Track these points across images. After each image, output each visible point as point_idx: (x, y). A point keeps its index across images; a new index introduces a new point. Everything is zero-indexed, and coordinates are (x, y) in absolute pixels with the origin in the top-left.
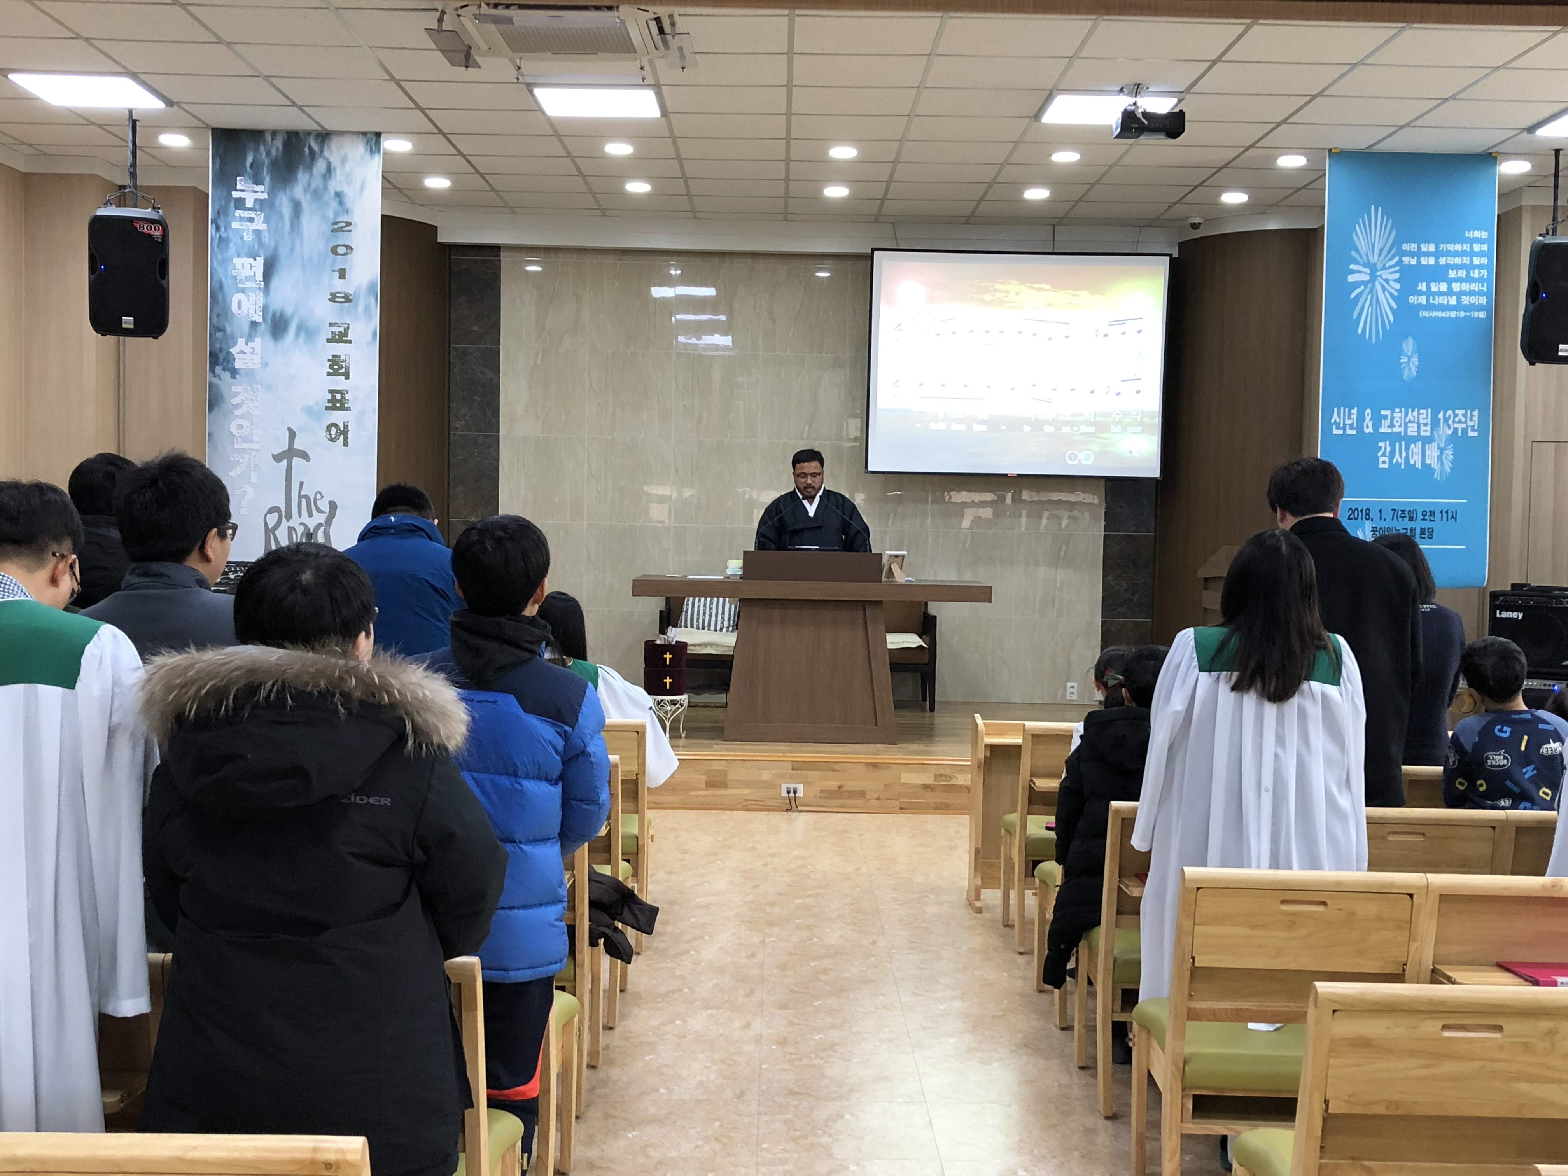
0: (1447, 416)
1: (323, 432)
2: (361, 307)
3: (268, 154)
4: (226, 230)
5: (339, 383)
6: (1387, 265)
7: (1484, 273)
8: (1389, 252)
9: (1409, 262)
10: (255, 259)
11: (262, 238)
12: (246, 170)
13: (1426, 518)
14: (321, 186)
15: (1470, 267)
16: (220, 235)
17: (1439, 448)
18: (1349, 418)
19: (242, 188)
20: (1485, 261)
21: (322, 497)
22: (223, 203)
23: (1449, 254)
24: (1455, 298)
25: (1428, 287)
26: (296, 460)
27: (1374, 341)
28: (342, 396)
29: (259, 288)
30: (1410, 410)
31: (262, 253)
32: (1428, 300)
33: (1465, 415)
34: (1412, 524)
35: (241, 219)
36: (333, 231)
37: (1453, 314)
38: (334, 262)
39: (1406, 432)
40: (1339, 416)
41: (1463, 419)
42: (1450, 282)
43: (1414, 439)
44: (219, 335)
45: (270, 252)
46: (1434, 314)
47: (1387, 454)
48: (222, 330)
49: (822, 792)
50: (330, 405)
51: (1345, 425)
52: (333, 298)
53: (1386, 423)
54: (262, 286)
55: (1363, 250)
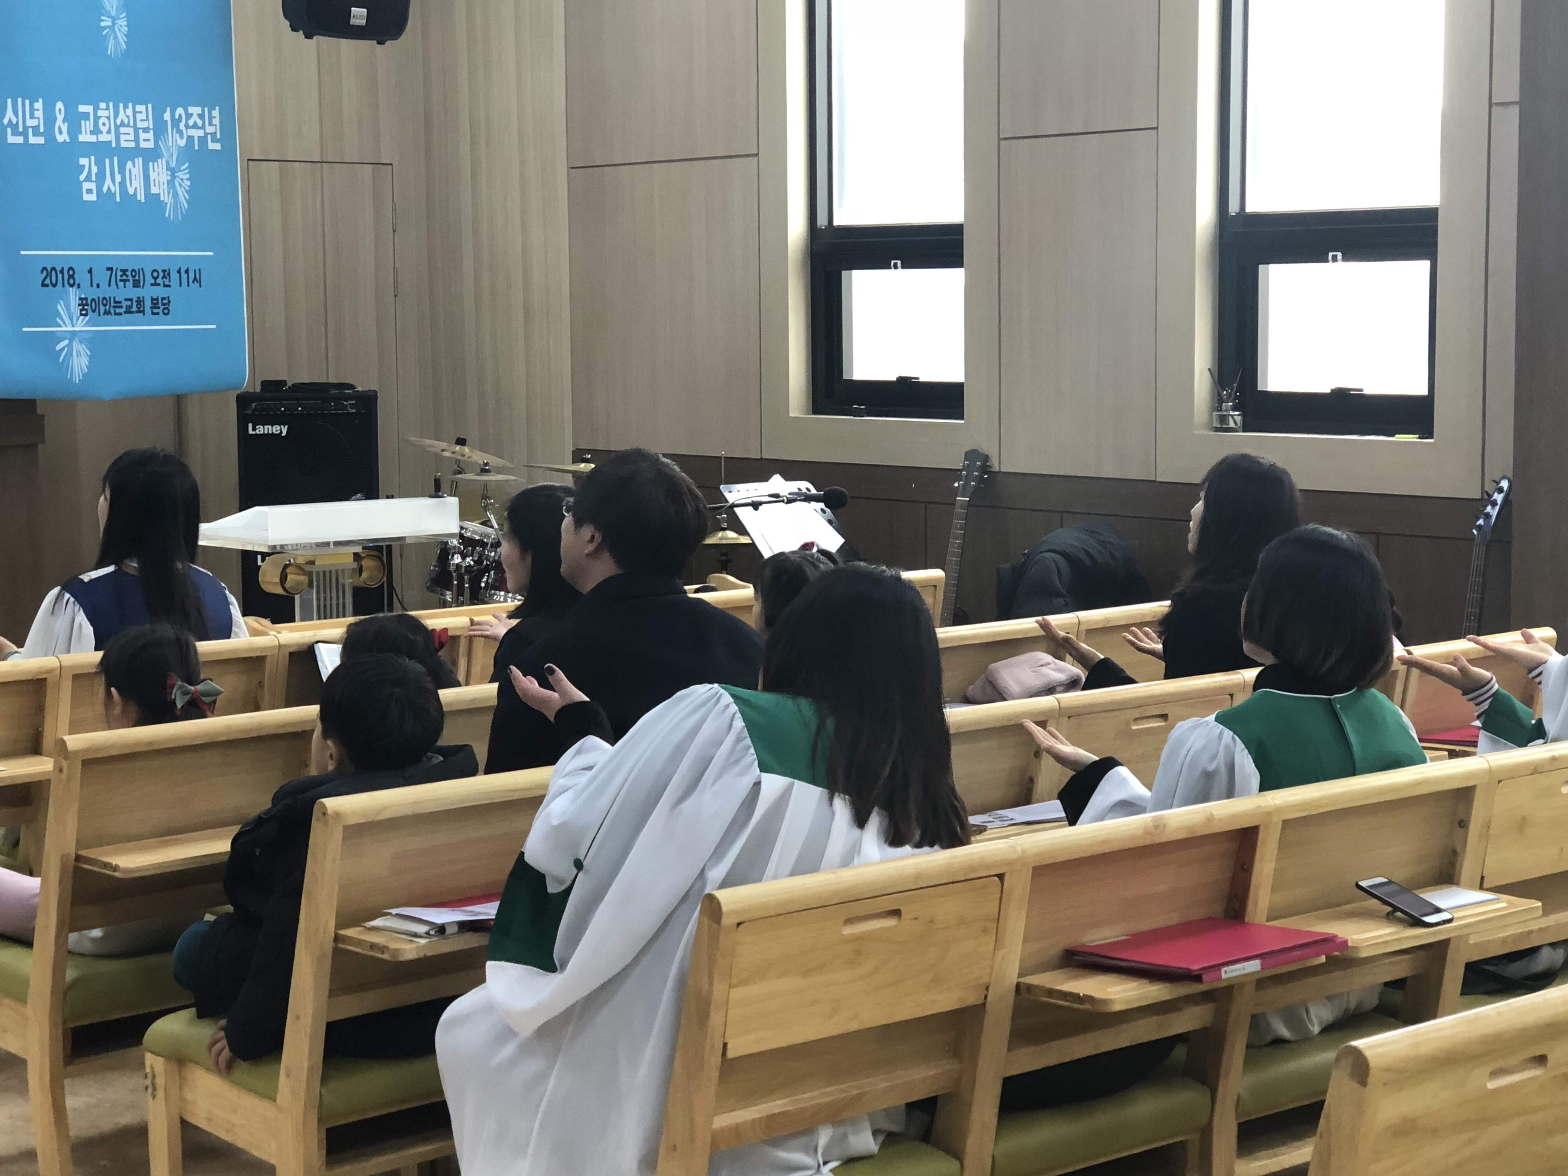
0: (177, 117)
13: (158, 281)
17: (168, 168)
18: (32, 117)
30: (121, 105)
33: (201, 116)
34: (138, 292)
39: (118, 141)
40: (16, 113)
41: (200, 123)
43: (131, 154)
47: (94, 179)
51: (26, 128)
53: (87, 126)
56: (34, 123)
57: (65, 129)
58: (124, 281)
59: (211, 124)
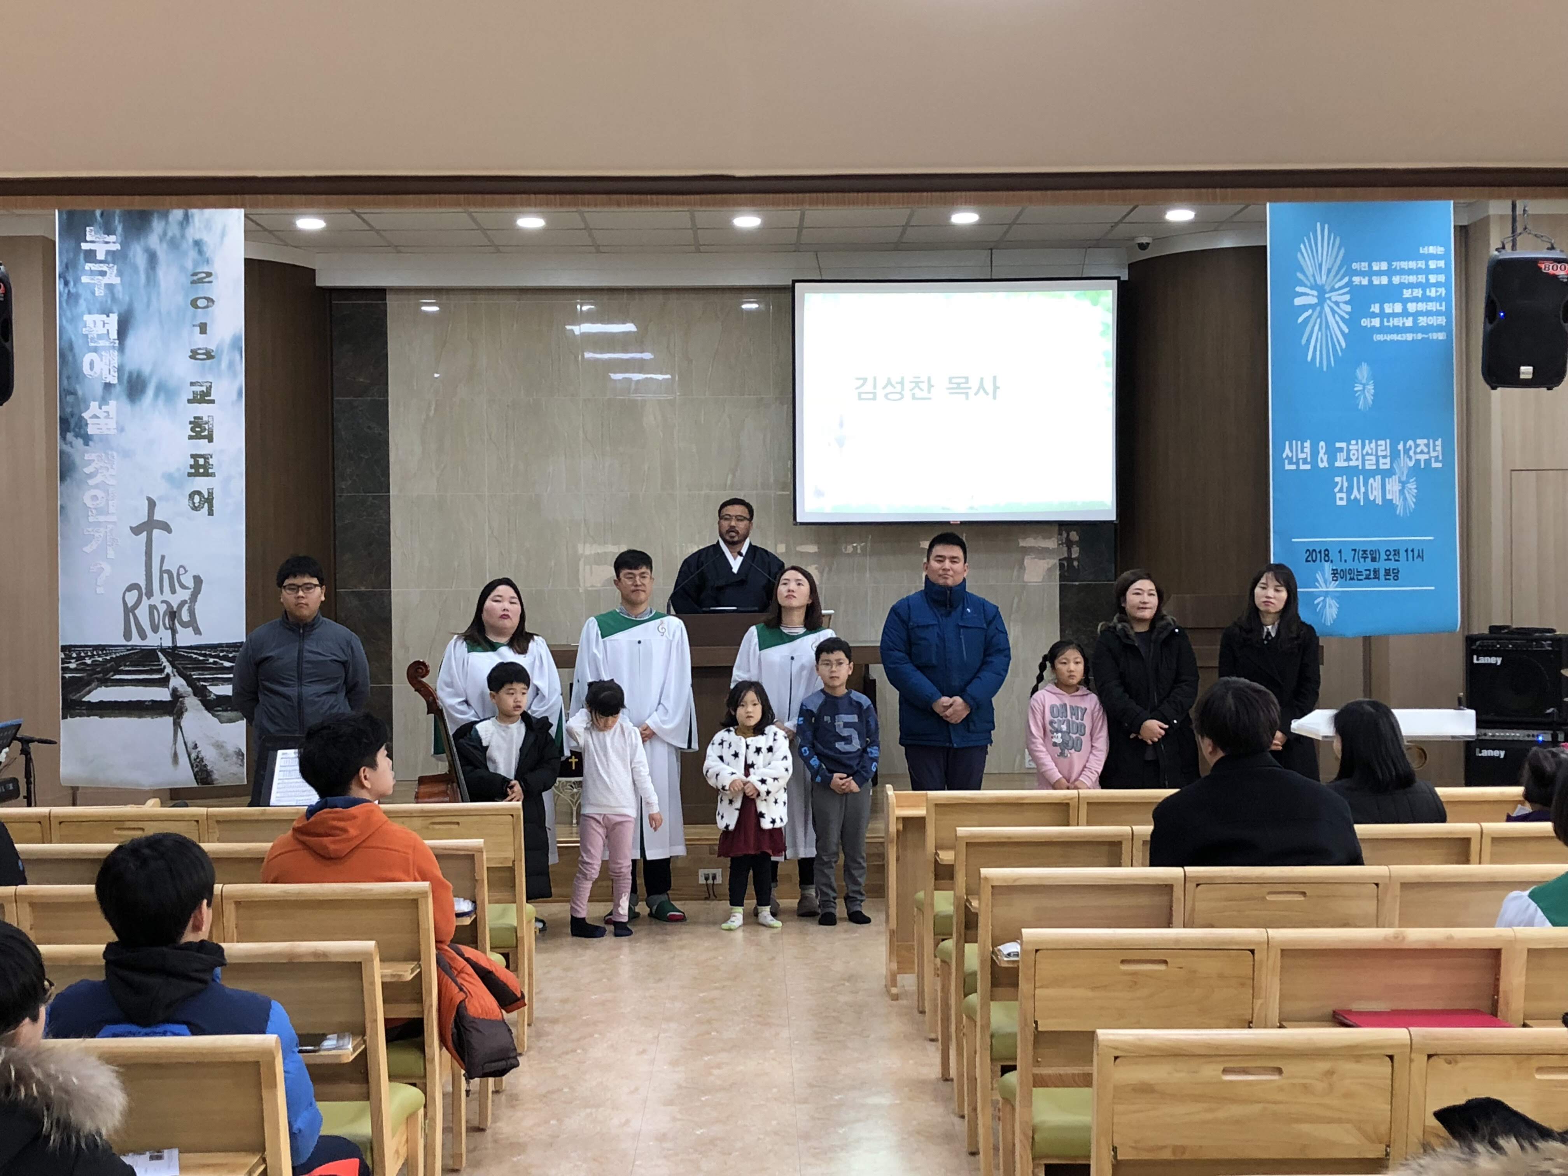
0: (1408, 446)
1: (186, 501)
2: (224, 365)
4: (75, 285)
5: (202, 447)
6: (1337, 286)
7: (1442, 291)
8: (1337, 273)
9: (1361, 282)
10: (108, 316)
11: (116, 291)
12: (96, 219)
13: (1391, 557)
14: (178, 234)
15: (1427, 285)
16: (69, 291)
17: (1400, 481)
18: (1302, 452)
19: (93, 239)
20: (1442, 278)
21: (186, 571)
22: (71, 255)
23: (1402, 272)
24: (1411, 319)
25: (1382, 309)
26: (156, 532)
27: (1325, 369)
28: (205, 462)
29: (114, 347)
30: (1367, 442)
31: (115, 309)
32: (1382, 322)
33: (1427, 446)
34: (1375, 565)
35: (92, 273)
36: (193, 282)
37: (1409, 337)
38: (194, 317)
39: (1363, 464)
40: (1291, 450)
41: (1426, 450)
42: (1405, 302)
43: (1372, 473)
44: (70, 399)
45: (125, 307)
46: (1389, 337)
47: (1345, 490)
48: (72, 394)
50: (193, 471)
51: (1298, 459)
52: (194, 355)
53: (1341, 456)
54: (117, 345)
55: (1310, 271)
56: (1304, 456)
57: (1325, 458)
58: (1365, 558)
59: (1434, 450)
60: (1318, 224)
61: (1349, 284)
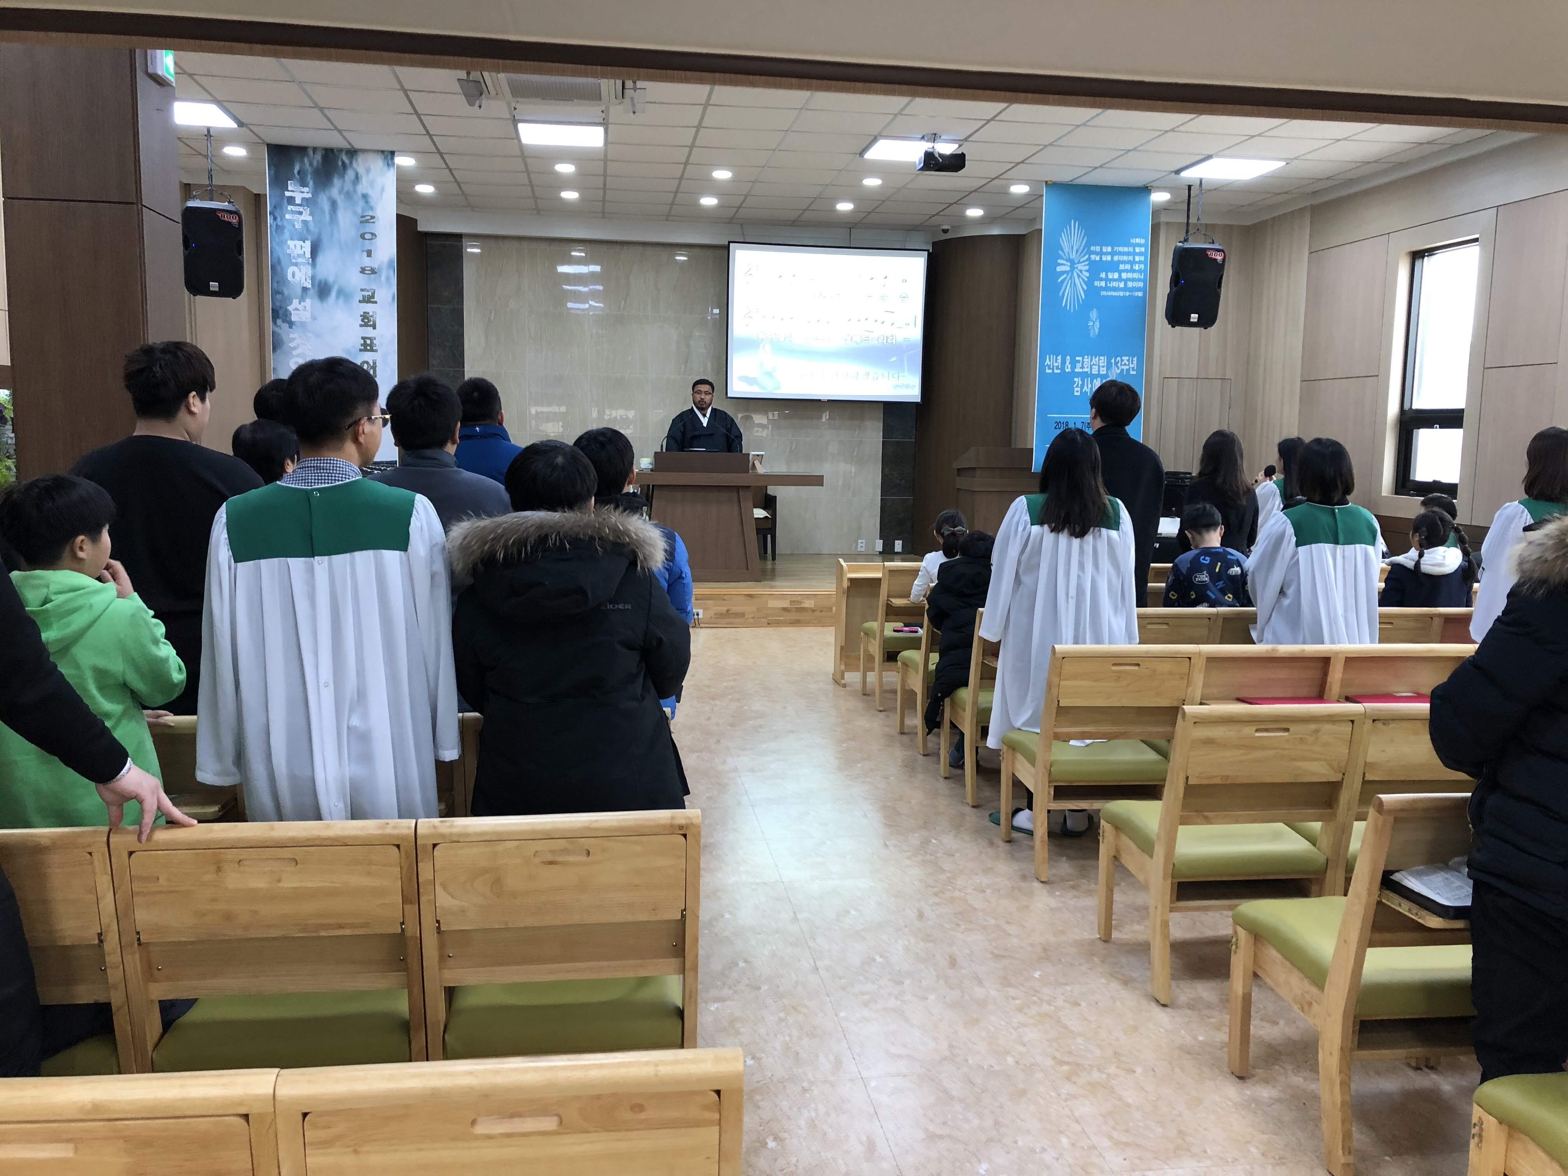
0: (1118, 361)
2: (383, 278)
3: (311, 164)
4: (281, 220)
5: (369, 332)
6: (1081, 260)
7: (1142, 266)
8: (1082, 252)
9: (1095, 258)
10: (304, 242)
11: (309, 226)
12: (294, 176)
14: (351, 189)
15: (1132, 263)
16: (276, 224)
18: (1056, 362)
19: (293, 189)
20: (1142, 258)
22: (278, 200)
23: (1120, 253)
24: (1123, 283)
25: (1107, 275)
27: (1072, 311)
28: (371, 342)
29: (308, 263)
30: (1094, 357)
31: (309, 237)
32: (1106, 284)
33: (1128, 360)
35: (293, 212)
36: (361, 222)
37: (1121, 294)
38: (363, 245)
39: (1091, 371)
40: (1050, 361)
41: (1127, 363)
42: (1120, 272)
43: (1096, 376)
44: (279, 297)
45: (315, 237)
46: (1110, 293)
47: (1080, 386)
48: (280, 293)
49: (715, 614)
50: (363, 348)
51: (1053, 366)
52: (363, 271)
53: (1079, 365)
54: (310, 262)
55: (1066, 250)
56: (1057, 364)
57: (1069, 366)
59: (1132, 364)
60: (1073, 221)
61: (1089, 259)
